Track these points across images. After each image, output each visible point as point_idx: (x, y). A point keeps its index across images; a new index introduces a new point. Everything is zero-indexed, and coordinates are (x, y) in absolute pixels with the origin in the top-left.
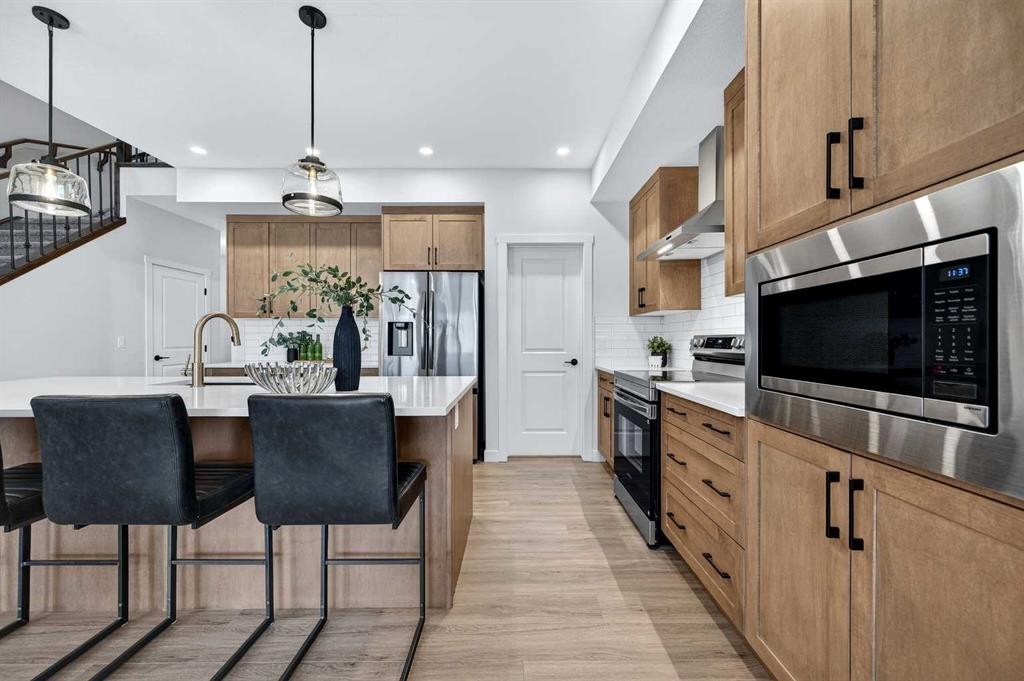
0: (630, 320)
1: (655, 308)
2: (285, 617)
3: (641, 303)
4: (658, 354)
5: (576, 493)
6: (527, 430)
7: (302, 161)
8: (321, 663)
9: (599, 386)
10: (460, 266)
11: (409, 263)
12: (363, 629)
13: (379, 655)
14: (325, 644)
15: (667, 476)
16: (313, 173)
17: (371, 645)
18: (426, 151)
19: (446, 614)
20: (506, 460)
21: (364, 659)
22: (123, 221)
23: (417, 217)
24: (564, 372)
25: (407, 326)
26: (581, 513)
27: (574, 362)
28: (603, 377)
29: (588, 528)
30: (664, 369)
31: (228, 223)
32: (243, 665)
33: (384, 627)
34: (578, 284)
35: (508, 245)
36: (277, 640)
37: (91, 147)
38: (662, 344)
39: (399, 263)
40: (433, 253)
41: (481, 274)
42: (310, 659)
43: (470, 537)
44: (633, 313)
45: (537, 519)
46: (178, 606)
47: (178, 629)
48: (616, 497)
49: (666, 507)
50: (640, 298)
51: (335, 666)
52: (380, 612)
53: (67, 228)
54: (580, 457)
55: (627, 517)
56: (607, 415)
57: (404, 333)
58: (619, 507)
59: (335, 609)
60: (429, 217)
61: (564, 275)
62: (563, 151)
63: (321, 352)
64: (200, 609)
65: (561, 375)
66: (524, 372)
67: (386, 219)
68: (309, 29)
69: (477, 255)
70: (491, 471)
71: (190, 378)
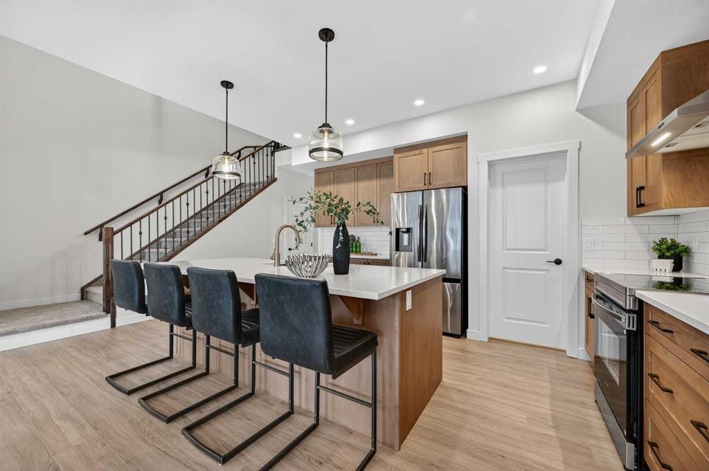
0: (628, 221)
1: (656, 206)
2: (300, 413)
3: (640, 202)
4: (668, 258)
5: (548, 385)
6: (507, 318)
7: (320, 127)
8: (306, 453)
9: (586, 286)
10: (449, 183)
11: (411, 186)
12: (336, 441)
13: (338, 465)
14: (312, 441)
15: (651, 399)
16: (326, 134)
17: (338, 455)
18: (419, 103)
19: (392, 454)
20: (486, 340)
21: (327, 462)
22: (276, 180)
23: (417, 152)
24: (548, 270)
25: (408, 230)
26: (548, 407)
27: (558, 262)
28: (589, 278)
29: (551, 424)
30: (677, 275)
31: (315, 174)
32: (269, 435)
33: (349, 445)
34: (562, 189)
35: (489, 162)
36: (291, 426)
37: (263, 145)
38: (674, 245)
39: (406, 187)
40: (428, 177)
41: (465, 189)
42: (300, 448)
43: (434, 398)
44: (630, 214)
45: (498, 399)
46: (257, 387)
47: (255, 400)
48: (596, 401)
49: (649, 435)
50: (639, 197)
51: (311, 459)
52: (351, 432)
53: (255, 186)
54: (564, 351)
55: (605, 427)
56: (592, 316)
57: (406, 236)
58: (598, 413)
59: (326, 420)
60: (425, 151)
61: (546, 182)
62: (540, 70)
63: (360, 247)
64: (266, 393)
65: (543, 273)
66: (504, 268)
67: (396, 157)
68: (324, 43)
69: (462, 174)
70: (471, 347)
71: (273, 261)
